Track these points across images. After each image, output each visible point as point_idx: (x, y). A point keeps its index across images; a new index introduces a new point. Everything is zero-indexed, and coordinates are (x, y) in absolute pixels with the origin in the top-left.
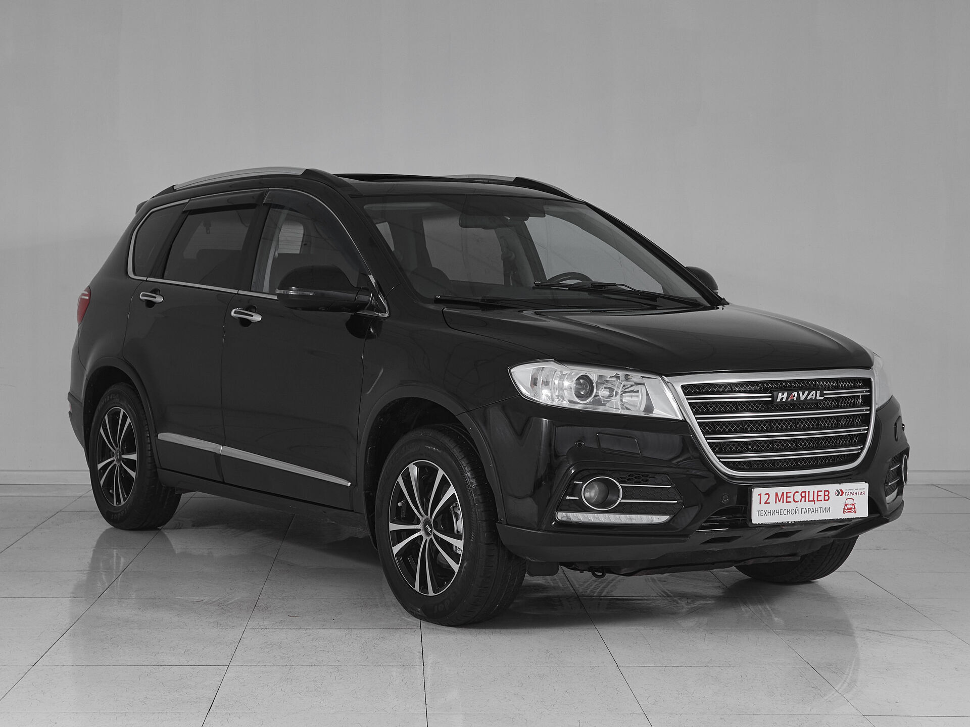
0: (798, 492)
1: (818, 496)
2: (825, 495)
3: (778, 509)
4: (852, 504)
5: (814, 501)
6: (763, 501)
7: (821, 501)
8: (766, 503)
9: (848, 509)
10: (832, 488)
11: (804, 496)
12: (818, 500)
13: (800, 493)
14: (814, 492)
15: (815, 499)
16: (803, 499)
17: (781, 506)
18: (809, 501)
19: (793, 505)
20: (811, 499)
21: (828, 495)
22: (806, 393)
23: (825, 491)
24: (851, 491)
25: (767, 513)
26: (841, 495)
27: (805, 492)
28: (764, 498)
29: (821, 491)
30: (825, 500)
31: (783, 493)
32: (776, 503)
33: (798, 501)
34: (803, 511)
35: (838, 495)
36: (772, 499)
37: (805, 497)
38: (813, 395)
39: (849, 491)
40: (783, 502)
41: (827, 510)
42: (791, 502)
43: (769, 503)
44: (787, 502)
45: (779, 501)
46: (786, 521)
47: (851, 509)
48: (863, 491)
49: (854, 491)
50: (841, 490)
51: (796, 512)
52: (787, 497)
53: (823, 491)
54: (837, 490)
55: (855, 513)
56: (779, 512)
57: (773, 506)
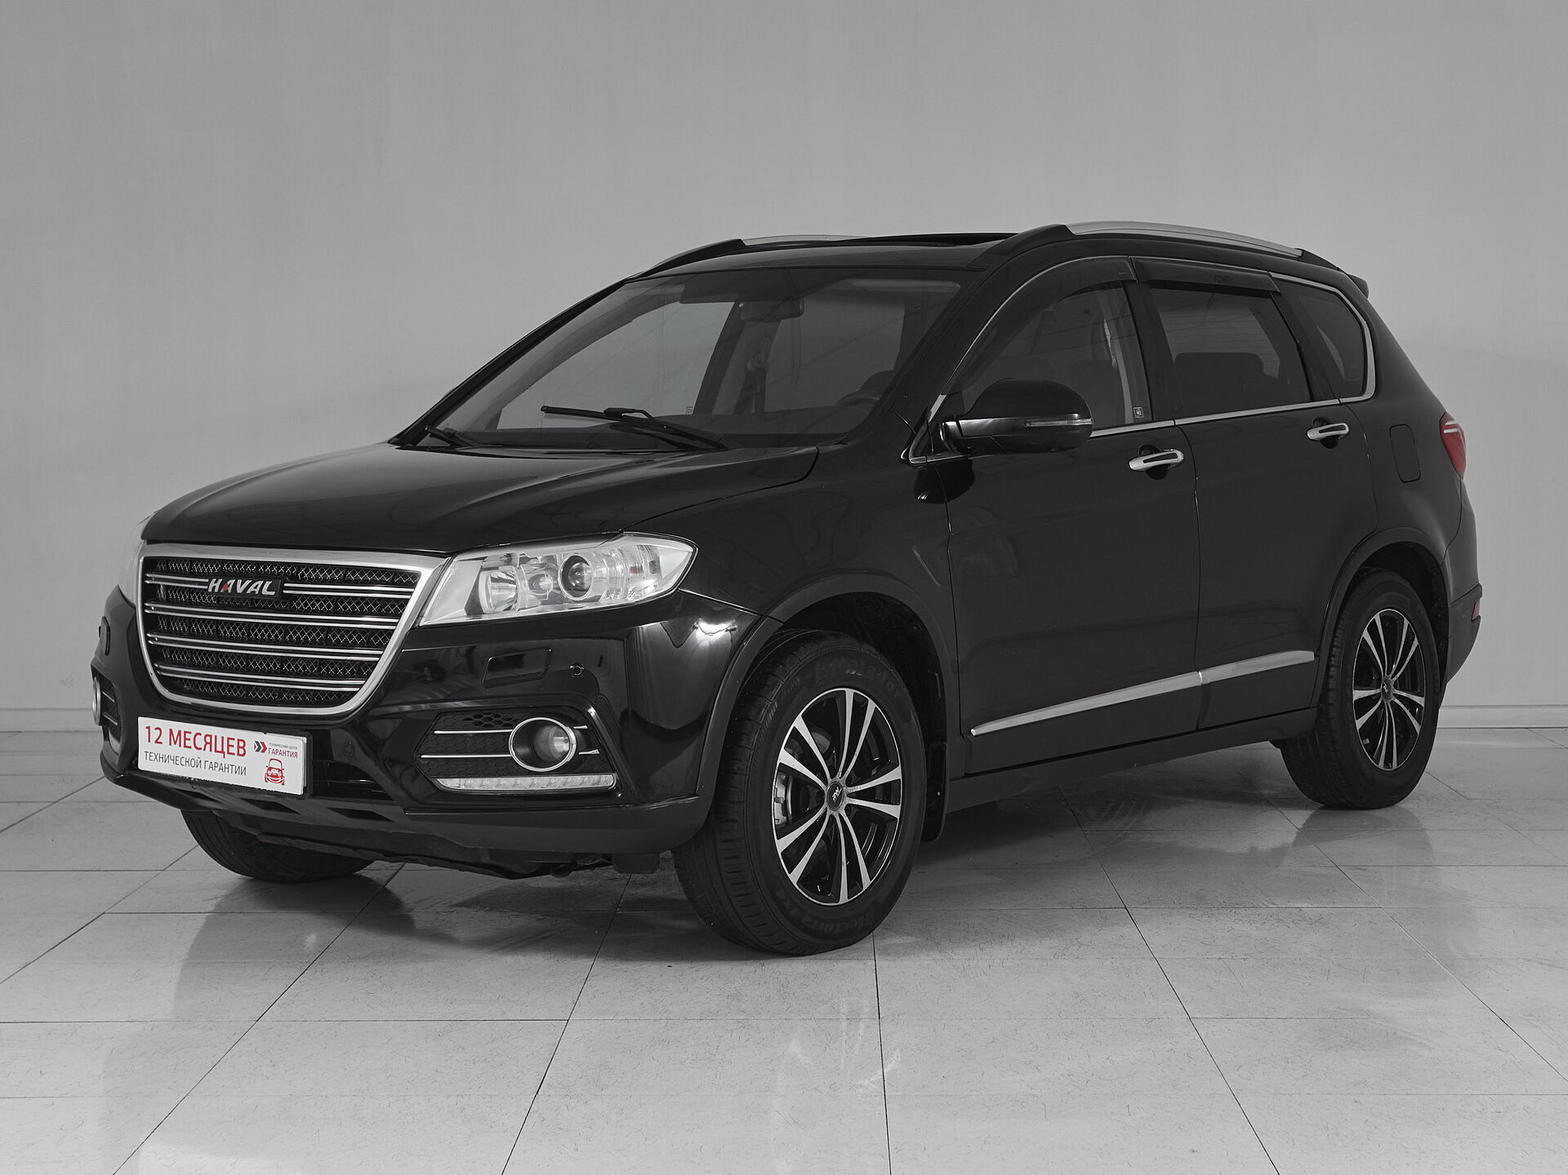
0: (200, 734)
1: (229, 746)
2: (239, 747)
3: (173, 754)
4: (279, 770)
5: (222, 752)
6: (153, 739)
7: (234, 754)
8: (156, 742)
9: (272, 776)
10: (251, 737)
11: (209, 742)
12: (228, 753)
13: (203, 736)
14: (223, 738)
15: (225, 750)
16: (208, 746)
17: (176, 750)
18: (216, 751)
19: (192, 753)
20: (219, 749)
21: (243, 748)
22: (248, 582)
23: (239, 740)
24: (278, 748)
25: (158, 757)
26: (263, 751)
27: (211, 736)
28: (155, 734)
29: (234, 739)
30: (239, 755)
31: (180, 732)
32: (170, 744)
33: (200, 749)
34: (208, 764)
35: (258, 751)
36: (165, 738)
37: (211, 743)
38: (256, 587)
39: (275, 748)
40: (180, 746)
41: (242, 771)
42: (190, 747)
43: (161, 743)
44: (185, 746)
45: (175, 743)
46: (188, 776)
47: (277, 776)
48: (294, 751)
49: (282, 749)
50: (263, 743)
51: (198, 764)
52: (185, 739)
53: (236, 740)
54: (257, 742)
55: (283, 784)
56: (175, 760)
57: (166, 749)
